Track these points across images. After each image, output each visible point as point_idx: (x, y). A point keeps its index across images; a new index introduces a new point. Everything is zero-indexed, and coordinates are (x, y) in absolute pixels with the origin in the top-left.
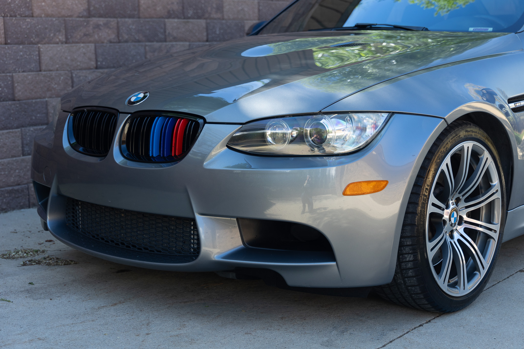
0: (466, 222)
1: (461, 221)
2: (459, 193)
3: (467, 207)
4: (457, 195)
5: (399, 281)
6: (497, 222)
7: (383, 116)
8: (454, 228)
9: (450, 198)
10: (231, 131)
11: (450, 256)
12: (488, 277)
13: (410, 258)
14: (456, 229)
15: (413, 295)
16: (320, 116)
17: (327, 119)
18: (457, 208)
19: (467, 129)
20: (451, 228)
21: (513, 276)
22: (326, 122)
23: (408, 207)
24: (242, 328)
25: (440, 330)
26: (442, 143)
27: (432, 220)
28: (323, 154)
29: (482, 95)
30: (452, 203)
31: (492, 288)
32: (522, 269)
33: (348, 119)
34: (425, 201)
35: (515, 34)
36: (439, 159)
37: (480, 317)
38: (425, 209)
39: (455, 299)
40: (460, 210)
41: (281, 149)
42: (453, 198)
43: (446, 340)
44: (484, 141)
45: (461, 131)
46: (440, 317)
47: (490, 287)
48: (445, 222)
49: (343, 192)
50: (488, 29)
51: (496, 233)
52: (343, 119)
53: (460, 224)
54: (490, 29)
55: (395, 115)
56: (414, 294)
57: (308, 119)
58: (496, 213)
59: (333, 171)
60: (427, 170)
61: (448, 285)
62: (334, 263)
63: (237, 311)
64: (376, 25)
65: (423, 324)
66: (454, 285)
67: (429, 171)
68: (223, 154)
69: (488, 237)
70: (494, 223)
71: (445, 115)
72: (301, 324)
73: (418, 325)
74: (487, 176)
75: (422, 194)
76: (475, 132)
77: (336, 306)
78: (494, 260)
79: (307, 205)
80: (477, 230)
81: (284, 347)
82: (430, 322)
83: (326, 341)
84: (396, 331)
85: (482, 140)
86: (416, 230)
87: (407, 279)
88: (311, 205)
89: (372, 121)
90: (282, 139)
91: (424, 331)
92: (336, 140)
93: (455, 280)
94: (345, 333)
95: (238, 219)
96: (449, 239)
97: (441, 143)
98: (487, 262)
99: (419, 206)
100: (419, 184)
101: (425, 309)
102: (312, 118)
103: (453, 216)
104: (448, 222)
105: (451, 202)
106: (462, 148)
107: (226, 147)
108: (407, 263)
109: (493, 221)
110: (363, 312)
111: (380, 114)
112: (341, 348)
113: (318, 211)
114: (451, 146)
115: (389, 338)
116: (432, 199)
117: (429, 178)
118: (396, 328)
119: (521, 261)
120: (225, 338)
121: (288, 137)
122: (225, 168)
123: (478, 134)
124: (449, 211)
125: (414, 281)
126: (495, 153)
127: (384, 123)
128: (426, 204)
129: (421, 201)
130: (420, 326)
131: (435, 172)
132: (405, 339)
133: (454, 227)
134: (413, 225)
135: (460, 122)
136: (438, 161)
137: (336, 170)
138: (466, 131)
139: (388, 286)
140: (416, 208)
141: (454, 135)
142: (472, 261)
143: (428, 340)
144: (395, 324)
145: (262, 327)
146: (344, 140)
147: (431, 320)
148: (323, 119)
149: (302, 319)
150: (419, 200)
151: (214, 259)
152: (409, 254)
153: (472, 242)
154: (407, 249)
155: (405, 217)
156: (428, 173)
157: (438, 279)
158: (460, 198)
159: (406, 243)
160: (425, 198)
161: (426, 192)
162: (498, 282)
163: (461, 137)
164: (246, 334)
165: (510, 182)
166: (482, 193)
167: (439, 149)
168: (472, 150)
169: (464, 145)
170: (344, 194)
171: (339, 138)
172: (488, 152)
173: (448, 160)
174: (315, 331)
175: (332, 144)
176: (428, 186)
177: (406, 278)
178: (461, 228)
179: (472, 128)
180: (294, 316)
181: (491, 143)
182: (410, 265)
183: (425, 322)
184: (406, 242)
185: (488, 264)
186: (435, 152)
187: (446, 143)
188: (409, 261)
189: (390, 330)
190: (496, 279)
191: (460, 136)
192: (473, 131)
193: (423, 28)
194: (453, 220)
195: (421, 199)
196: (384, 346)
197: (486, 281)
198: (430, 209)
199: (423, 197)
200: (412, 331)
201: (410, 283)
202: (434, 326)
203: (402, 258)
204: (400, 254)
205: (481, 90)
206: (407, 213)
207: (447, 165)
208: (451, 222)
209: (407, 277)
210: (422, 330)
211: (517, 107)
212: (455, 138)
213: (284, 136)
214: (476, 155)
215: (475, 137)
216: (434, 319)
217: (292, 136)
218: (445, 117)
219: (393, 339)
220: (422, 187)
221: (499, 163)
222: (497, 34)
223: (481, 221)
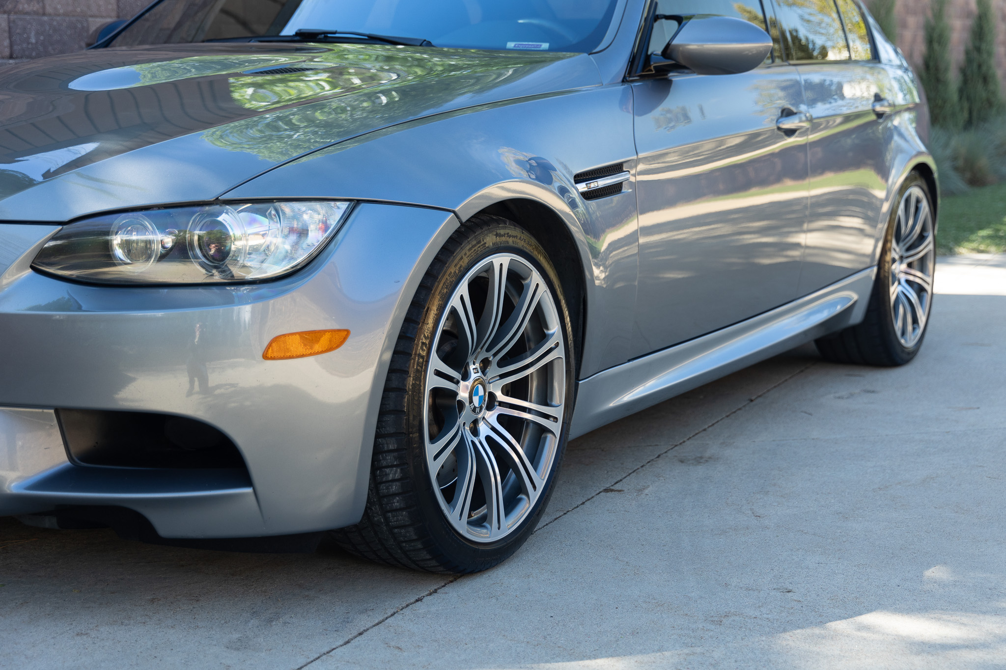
0: (502, 404)
1: (491, 402)
2: (488, 350)
3: (502, 376)
4: (483, 355)
5: (376, 519)
6: (558, 403)
7: (338, 208)
8: (480, 416)
9: (470, 360)
10: (41, 236)
11: (472, 466)
12: (544, 504)
13: (395, 473)
14: (484, 418)
15: (404, 544)
16: (216, 208)
17: (231, 214)
18: (485, 378)
19: (498, 231)
20: (474, 416)
21: (592, 500)
22: (229, 219)
23: (388, 379)
24: (72, 624)
25: (453, 607)
26: (452, 257)
27: (438, 401)
28: (226, 281)
29: (528, 170)
30: (473, 369)
31: (553, 524)
32: (608, 486)
33: (273, 212)
34: (422, 367)
35: (589, 55)
36: (446, 288)
37: (529, 577)
38: (420, 382)
39: (481, 548)
40: (490, 381)
41: (141, 272)
42: (476, 360)
43: (463, 624)
44: (531, 252)
45: (487, 235)
46: (455, 583)
47: (549, 523)
48: (461, 404)
49: (264, 352)
50: (541, 45)
51: (556, 422)
52: (263, 213)
53: (490, 407)
54: (545, 46)
55: (362, 205)
56: (405, 542)
57: (193, 213)
58: (556, 385)
59: (246, 312)
60: (425, 308)
61: (469, 523)
62: (249, 490)
63: (62, 592)
64: (335, 33)
65: (424, 597)
66: (480, 523)
67: (427, 311)
68: (23, 284)
69: (542, 431)
70: (554, 403)
71: (456, 206)
72: (189, 611)
73: (413, 600)
74: (539, 318)
75: (415, 354)
76: (513, 237)
77: (260, 571)
78: (554, 471)
79: (196, 379)
80: (523, 418)
81: (153, 657)
82: (436, 592)
83: (236, 641)
84: (371, 613)
85: (527, 251)
86: (405, 421)
87: (390, 514)
88: (204, 380)
89: (320, 217)
90: (144, 252)
91: (424, 610)
92: (250, 254)
93: (482, 513)
94: (274, 623)
95: (57, 411)
96: (469, 437)
97: (449, 257)
98: (542, 476)
99: (410, 376)
100: (409, 335)
101: (426, 568)
102: (202, 212)
103: (477, 394)
104: (467, 404)
105: (472, 367)
106: (491, 266)
107: (30, 270)
108: (391, 483)
109: (551, 400)
110: (311, 580)
111: (332, 203)
112: (264, 651)
113: (218, 392)
114: (468, 262)
115: (357, 628)
116: (435, 363)
117: (427, 324)
118: (371, 608)
119: (608, 472)
120: (34, 646)
121: (155, 249)
122: (26, 310)
123: (519, 241)
124: (469, 383)
125: (403, 517)
126: (552, 276)
127: (342, 221)
128: (423, 373)
129: (413, 367)
130: (417, 601)
131: (438, 312)
132: (388, 627)
133: (478, 413)
134: (399, 412)
135: (485, 218)
136: (445, 290)
137: (253, 312)
138: (497, 235)
139: (356, 528)
140: (405, 379)
141: (474, 242)
142: (513, 476)
143: (429, 627)
144: (371, 600)
145: (111, 619)
146: (265, 252)
147: (439, 588)
148: (224, 214)
149: (193, 600)
150: (409, 365)
151: (8, 492)
152: (392, 466)
153: (513, 441)
154: (390, 459)
155: (383, 398)
156: (426, 314)
157: (449, 513)
158: (490, 359)
159: (388, 447)
160: (421, 360)
161: (423, 350)
162: (565, 512)
163: (487, 245)
164: (78, 635)
165: (582, 329)
166: (530, 348)
167: (445, 268)
168: (508, 269)
169: (494, 261)
170: (265, 357)
171: (255, 250)
172: (539, 273)
173: (463, 289)
174: (217, 621)
175: (241, 262)
176: (426, 338)
177: (389, 512)
178: (491, 415)
179: (508, 229)
180: (176, 596)
181: (545, 257)
182: (395, 488)
183: (426, 593)
184: (387, 444)
185: (544, 480)
186: (439, 274)
187: (458, 258)
188: (393, 481)
189: (361, 612)
190: (561, 507)
191: (485, 243)
192: (510, 235)
193: (422, 41)
194: (476, 400)
195: (414, 363)
196: (348, 642)
197: (540, 511)
198: (432, 382)
199: (417, 360)
200: (401, 612)
201: (396, 522)
202: (444, 599)
203: (380, 476)
204: (376, 467)
205: (527, 160)
206: (387, 390)
207: (462, 298)
208: (473, 404)
209: (392, 511)
210: (421, 607)
211: (591, 191)
212: (476, 248)
213: (148, 246)
214: (516, 280)
215: (514, 245)
216: (443, 586)
217: (163, 247)
218: (456, 209)
219: (365, 629)
220: (415, 341)
221: (560, 294)
222: (561, 54)
223: (531, 402)
